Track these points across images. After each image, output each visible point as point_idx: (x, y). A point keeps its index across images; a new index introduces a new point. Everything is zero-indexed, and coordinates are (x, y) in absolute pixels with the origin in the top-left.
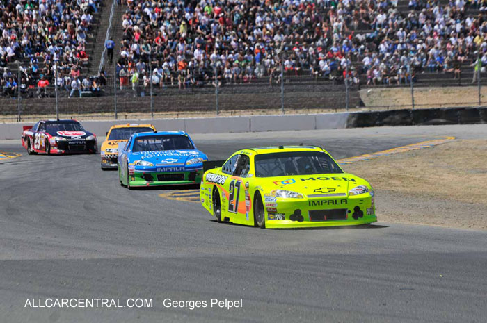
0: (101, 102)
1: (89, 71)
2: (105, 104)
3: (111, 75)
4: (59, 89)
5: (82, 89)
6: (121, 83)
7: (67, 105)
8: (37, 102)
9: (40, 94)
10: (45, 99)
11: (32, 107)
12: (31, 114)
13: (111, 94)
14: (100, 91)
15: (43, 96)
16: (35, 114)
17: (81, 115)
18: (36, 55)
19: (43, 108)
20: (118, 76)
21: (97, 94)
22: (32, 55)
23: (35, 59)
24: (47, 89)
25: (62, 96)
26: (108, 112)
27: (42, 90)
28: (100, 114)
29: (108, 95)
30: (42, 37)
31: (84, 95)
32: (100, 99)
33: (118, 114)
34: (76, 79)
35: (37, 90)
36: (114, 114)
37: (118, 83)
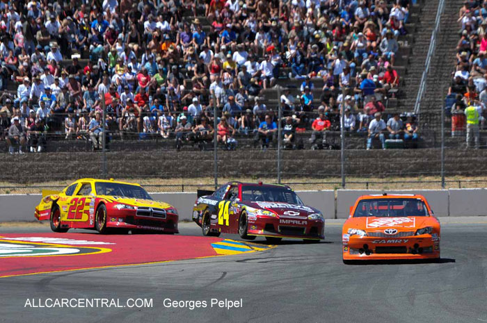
0: (419, 157)
1: (399, 105)
2: (425, 161)
3: (436, 111)
4: (347, 135)
5: (387, 136)
6: (453, 125)
7: (361, 163)
8: (311, 156)
9: (314, 142)
10: (325, 152)
11: (301, 166)
12: (300, 177)
13: (437, 145)
14: (416, 139)
15: (321, 147)
16: (307, 176)
17: (385, 180)
18: (309, 75)
19: (319, 167)
20: (449, 114)
21: (412, 143)
22: (303, 76)
23: (309, 82)
24: (328, 135)
25: (352, 147)
26: (431, 175)
27: (319, 136)
28: (416, 179)
29: (430, 145)
30: (321, 46)
31: (390, 146)
32: (417, 152)
33: (446, 179)
34: (378, 119)
35: (309, 136)
36: (440, 179)
37: (448, 125)
